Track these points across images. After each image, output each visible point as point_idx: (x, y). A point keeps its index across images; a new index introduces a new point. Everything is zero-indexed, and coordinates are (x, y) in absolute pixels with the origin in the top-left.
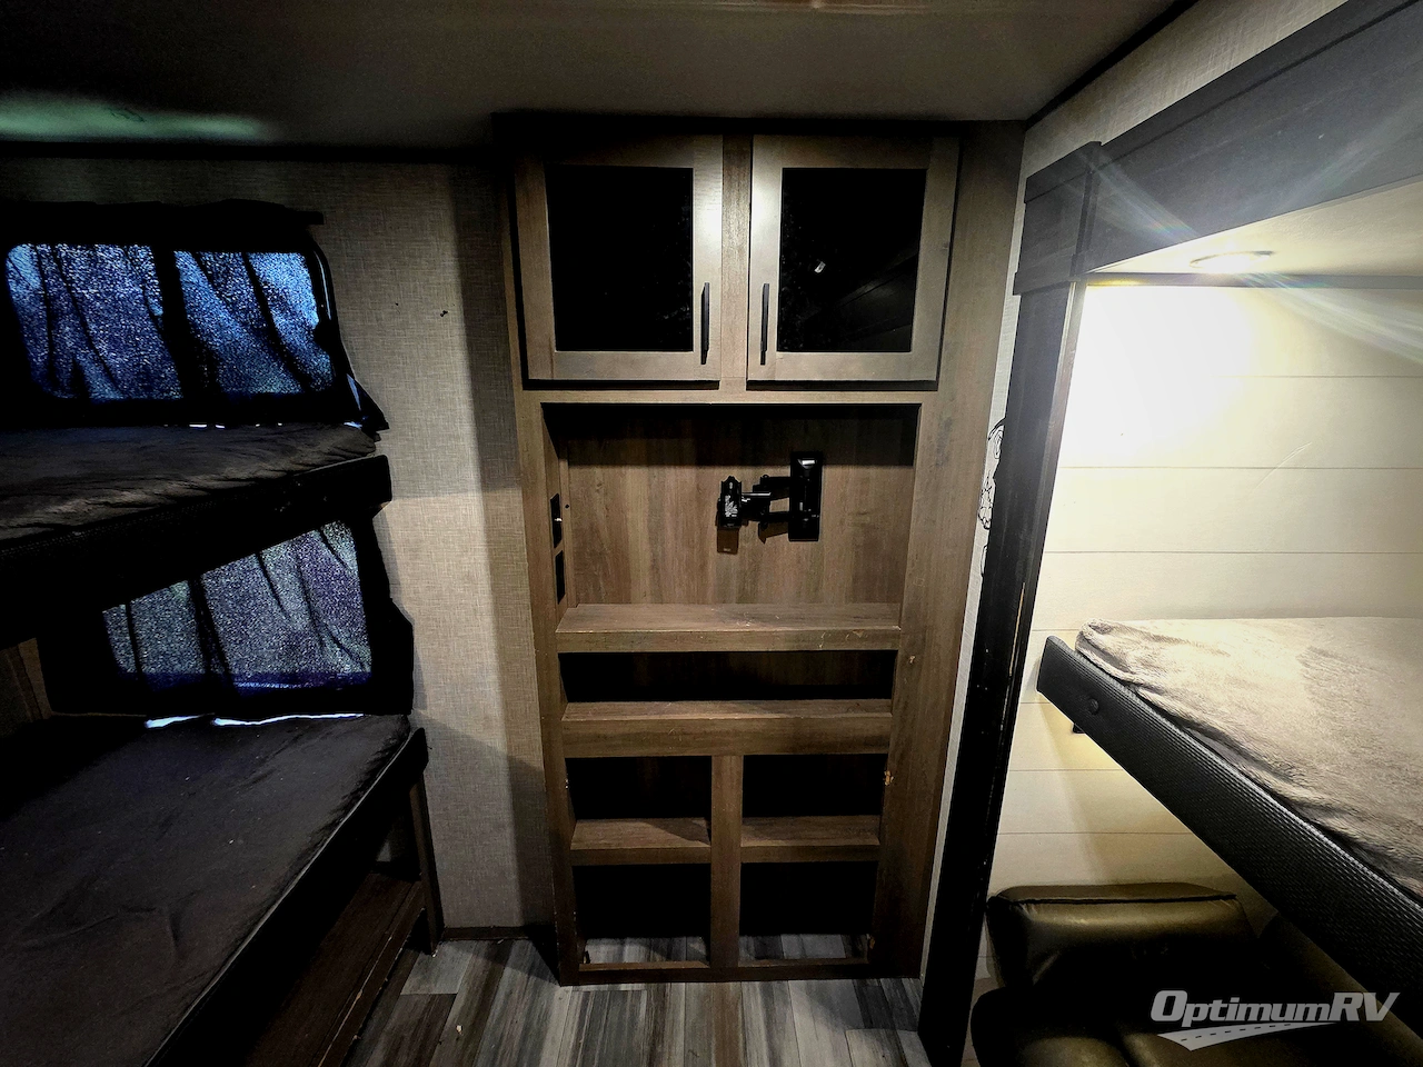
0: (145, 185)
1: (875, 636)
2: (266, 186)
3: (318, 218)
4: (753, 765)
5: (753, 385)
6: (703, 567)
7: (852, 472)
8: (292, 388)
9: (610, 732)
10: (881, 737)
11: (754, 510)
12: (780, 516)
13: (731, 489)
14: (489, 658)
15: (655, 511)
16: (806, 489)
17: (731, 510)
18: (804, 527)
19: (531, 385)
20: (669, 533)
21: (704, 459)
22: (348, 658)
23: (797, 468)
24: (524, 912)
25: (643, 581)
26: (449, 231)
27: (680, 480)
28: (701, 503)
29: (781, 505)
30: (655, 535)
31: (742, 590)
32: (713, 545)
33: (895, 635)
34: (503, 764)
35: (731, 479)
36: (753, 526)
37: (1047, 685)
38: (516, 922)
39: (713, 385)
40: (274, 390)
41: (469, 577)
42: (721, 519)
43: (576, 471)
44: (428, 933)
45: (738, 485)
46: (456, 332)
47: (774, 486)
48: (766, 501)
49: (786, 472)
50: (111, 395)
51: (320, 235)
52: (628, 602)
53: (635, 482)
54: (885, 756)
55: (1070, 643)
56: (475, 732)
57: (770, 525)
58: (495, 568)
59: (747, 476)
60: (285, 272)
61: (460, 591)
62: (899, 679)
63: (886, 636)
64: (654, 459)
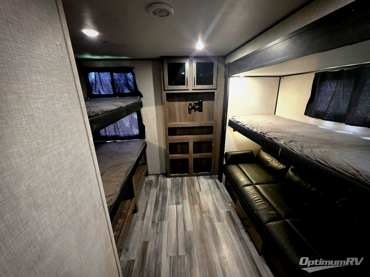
0: (110, 65)
1: (210, 124)
2: (127, 64)
3: (134, 68)
4: (194, 143)
5: (193, 90)
6: (186, 116)
7: (207, 102)
8: (129, 92)
9: (175, 139)
10: (212, 139)
11: (193, 108)
12: (197, 108)
13: (190, 104)
14: (156, 131)
15: (180, 108)
16: (200, 104)
17: (190, 107)
18: (200, 110)
19: (165, 90)
20: (182, 111)
21: (186, 101)
22: (136, 132)
23: (199, 101)
24: (161, 171)
25: (178, 119)
26: (151, 70)
27: (183, 103)
28: (186, 107)
29: (197, 107)
30: (180, 111)
31: (192, 119)
32: (188, 113)
33: (213, 123)
34: (158, 147)
35: (190, 103)
36: (193, 110)
37: (229, 125)
38: (159, 173)
39: (188, 90)
40: (127, 92)
41: (153, 119)
42: (189, 109)
43: (169, 103)
44: (147, 175)
45: (191, 104)
46: (152, 83)
47: (196, 104)
48: (195, 106)
49: (198, 102)
50: (104, 93)
51: (134, 70)
52: (176, 122)
53: (177, 104)
54: (212, 141)
55: (231, 119)
56: (154, 142)
57: (196, 110)
58: (157, 117)
59: (193, 103)
60: (130, 76)
61: (152, 121)
62: (214, 130)
63: (212, 124)
64: (179, 101)
